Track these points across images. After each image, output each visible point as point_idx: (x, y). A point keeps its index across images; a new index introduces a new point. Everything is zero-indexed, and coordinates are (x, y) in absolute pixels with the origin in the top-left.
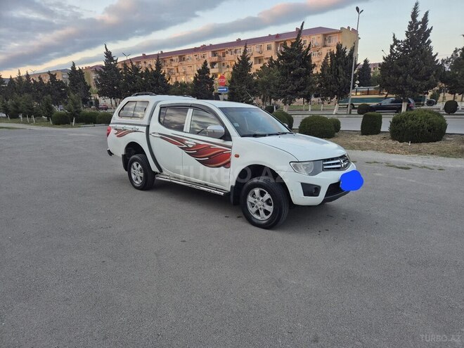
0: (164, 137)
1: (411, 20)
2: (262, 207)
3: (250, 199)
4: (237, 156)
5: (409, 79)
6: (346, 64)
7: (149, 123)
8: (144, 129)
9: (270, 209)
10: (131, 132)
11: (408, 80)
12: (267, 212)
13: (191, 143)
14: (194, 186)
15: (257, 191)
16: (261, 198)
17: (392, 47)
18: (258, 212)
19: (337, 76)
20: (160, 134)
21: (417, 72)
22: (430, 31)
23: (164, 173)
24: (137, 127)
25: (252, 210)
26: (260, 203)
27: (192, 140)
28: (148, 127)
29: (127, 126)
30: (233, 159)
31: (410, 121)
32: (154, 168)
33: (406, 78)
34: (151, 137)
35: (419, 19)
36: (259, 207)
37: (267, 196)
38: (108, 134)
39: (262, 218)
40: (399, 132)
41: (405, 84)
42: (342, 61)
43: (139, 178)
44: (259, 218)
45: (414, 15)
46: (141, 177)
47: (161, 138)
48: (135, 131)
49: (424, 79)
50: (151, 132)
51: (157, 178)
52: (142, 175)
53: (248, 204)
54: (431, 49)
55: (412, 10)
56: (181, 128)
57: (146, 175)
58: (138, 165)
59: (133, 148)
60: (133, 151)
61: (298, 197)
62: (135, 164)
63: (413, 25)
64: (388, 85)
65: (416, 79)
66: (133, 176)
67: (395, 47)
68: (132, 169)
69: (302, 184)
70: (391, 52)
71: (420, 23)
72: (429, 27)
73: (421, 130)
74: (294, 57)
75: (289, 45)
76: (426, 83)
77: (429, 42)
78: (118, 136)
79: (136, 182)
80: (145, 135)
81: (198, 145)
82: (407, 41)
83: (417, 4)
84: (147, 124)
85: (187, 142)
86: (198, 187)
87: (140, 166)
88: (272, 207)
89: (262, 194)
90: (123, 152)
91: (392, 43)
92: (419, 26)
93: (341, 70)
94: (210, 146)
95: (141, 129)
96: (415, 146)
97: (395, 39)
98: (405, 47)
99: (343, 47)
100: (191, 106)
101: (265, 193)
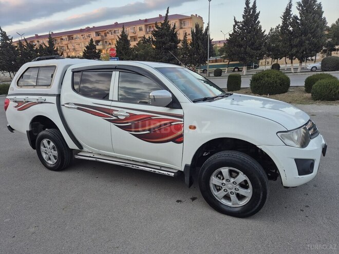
1: (245, 6)
2: (233, 191)
3: (214, 180)
4: (193, 128)
5: (248, 49)
6: (203, 40)
7: (60, 91)
8: (54, 99)
9: (247, 193)
10: (35, 103)
12: (240, 197)
13: (122, 114)
14: (130, 166)
16: (232, 180)
17: (234, 26)
18: (227, 197)
19: (198, 48)
20: (76, 104)
21: (253, 44)
22: (258, 14)
23: (85, 149)
24: (44, 97)
25: (219, 195)
26: (230, 185)
27: (123, 110)
28: (59, 96)
29: (30, 97)
30: (187, 132)
31: (266, 79)
32: (71, 145)
33: (245, 49)
34: (64, 109)
35: (251, 5)
36: (229, 191)
37: (242, 177)
38: (6, 108)
39: (235, 204)
40: (259, 87)
41: (246, 53)
42: (201, 36)
43: (52, 158)
44: (229, 204)
45: (247, 3)
46: (54, 156)
47: (78, 109)
48: (42, 103)
49: (257, 49)
50: (63, 102)
51: (77, 157)
52: (56, 153)
53: (212, 186)
54: (260, 28)
56: (105, 96)
57: (61, 154)
58: (49, 143)
59: (41, 122)
60: (41, 126)
61: (290, 176)
62: (45, 141)
63: (247, 10)
65: (253, 49)
66: (44, 156)
67: (237, 26)
68: (42, 147)
69: (297, 160)
70: (234, 30)
71: (252, 8)
72: (257, 11)
74: (165, 34)
75: (159, 25)
76: (259, 52)
77: (259, 22)
78: (19, 110)
79: (49, 162)
80: (55, 106)
81: (132, 116)
82: (243, 22)
84: (56, 93)
85: (115, 113)
86: (135, 167)
87: (52, 144)
88: (250, 191)
89: (233, 174)
90: (27, 127)
91: (234, 23)
92: (251, 11)
93: (200, 44)
95: (48, 99)
97: (235, 21)
98: (243, 26)
99: (200, 26)
100: (116, 68)
101: (238, 173)
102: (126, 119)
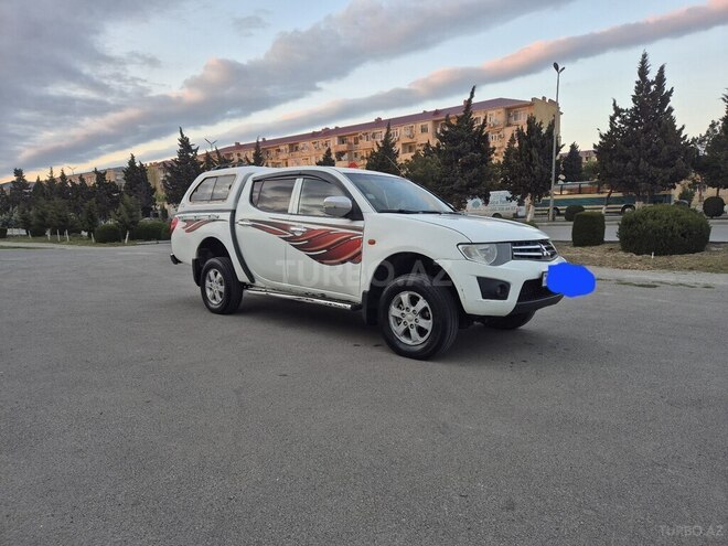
0: (257, 224)
1: (638, 79)
2: (413, 323)
3: (394, 311)
4: (372, 242)
5: (643, 165)
6: (543, 147)
7: (236, 206)
8: (227, 216)
9: (427, 324)
10: (207, 222)
11: (641, 167)
12: (421, 331)
13: (299, 229)
14: (304, 299)
15: (405, 297)
16: (412, 308)
17: (612, 119)
18: (406, 333)
19: (529, 163)
20: (251, 221)
21: (655, 154)
22: (670, 93)
23: (258, 283)
24: (216, 214)
25: (398, 330)
26: (410, 316)
27: (299, 222)
28: (234, 212)
29: (201, 214)
30: (366, 247)
31: (650, 221)
32: (242, 277)
33: (637, 163)
34: (238, 227)
35: (651, 76)
36: (409, 324)
37: (422, 304)
38: (173, 230)
39: (416, 342)
40: (634, 238)
41: (637, 172)
42: (538, 140)
43: (218, 296)
44: (409, 342)
45: (643, 71)
46: (221, 293)
47: (253, 226)
48: (214, 220)
49: (666, 164)
50: (237, 219)
51: (246, 292)
52: (222, 289)
53: (391, 319)
54: (672, 121)
55: (638, 65)
56: (285, 211)
57: (228, 289)
58: (216, 274)
59: (211, 247)
60: (210, 254)
61: (473, 301)
62: (212, 273)
63: (642, 86)
64: (611, 175)
65: (655, 165)
66: (209, 293)
67: (618, 119)
68: (207, 281)
70: (611, 126)
71: (653, 83)
72: (667, 88)
73: (670, 234)
74: (462, 137)
76: (671, 171)
77: (671, 110)
78: (188, 231)
79: (214, 302)
80: (228, 224)
81: (310, 231)
82: (635, 109)
83: (644, 56)
84: (232, 208)
85: (293, 229)
86: (310, 300)
87: (219, 275)
88: (430, 321)
89: (414, 301)
90: (193, 255)
91: (613, 113)
92: (652, 88)
93: (536, 155)
94: (328, 232)
95: (222, 216)
96: (663, 259)
97: (616, 108)
98: (633, 118)
99: (538, 121)
100: (300, 174)
101: (418, 299)
102: (302, 236)
